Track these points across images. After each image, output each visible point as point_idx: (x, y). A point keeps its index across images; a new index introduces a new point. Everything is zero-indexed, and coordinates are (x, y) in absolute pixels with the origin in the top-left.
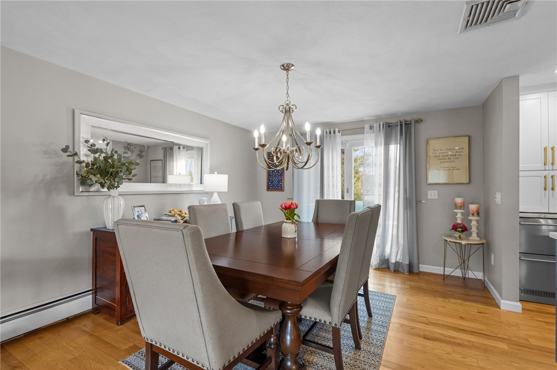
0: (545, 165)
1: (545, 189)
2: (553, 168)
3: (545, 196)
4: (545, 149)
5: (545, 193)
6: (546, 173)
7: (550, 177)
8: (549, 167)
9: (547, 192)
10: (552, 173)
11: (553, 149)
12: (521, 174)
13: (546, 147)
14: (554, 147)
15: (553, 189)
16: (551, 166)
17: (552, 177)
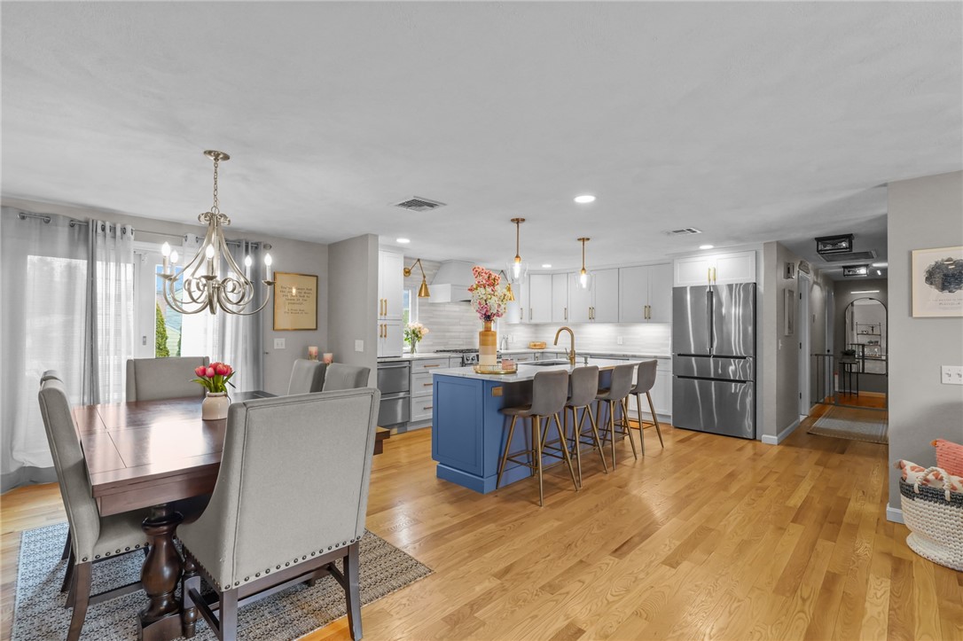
0: (381, 315)
2: (385, 318)
3: (381, 343)
4: (381, 301)
6: (381, 322)
10: (384, 323)
11: (385, 301)
13: (382, 299)
15: (385, 336)
16: (384, 316)
17: (385, 326)
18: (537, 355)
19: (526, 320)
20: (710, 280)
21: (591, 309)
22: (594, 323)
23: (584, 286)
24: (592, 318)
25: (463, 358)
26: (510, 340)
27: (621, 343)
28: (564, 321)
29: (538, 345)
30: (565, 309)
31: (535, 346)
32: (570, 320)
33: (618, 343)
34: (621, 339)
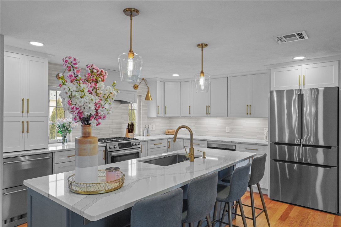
0: (22, 112)
1: (23, 132)
2: (28, 115)
3: (22, 138)
4: (23, 100)
5: (22, 135)
6: (23, 119)
7: (26, 122)
8: (25, 114)
9: (24, 134)
10: (27, 119)
11: (28, 100)
12: (5, 119)
13: (23, 99)
14: (28, 99)
15: (27, 132)
16: (26, 114)
17: (27, 122)
18: (169, 140)
19: (162, 114)
20: (300, 85)
21: (208, 107)
22: (210, 117)
23: (203, 88)
24: (208, 113)
25: (106, 147)
26: (150, 129)
27: (229, 131)
28: (189, 115)
29: (171, 132)
30: (190, 107)
31: (168, 132)
32: (192, 115)
33: (227, 131)
34: (229, 129)
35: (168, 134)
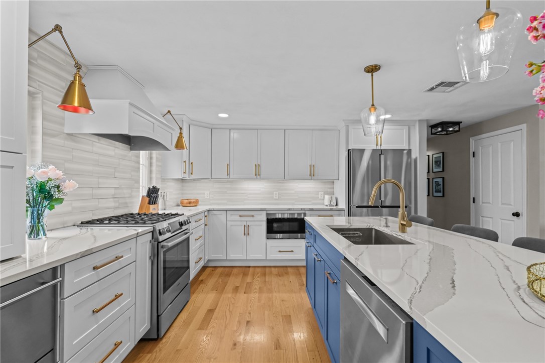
20: (377, 145)
24: (257, 175)
25: (153, 232)
27: (277, 198)
28: (226, 177)
29: (194, 202)
30: (228, 165)
31: (190, 203)
32: (232, 177)
33: (275, 198)
34: (277, 194)
35: (188, 205)
